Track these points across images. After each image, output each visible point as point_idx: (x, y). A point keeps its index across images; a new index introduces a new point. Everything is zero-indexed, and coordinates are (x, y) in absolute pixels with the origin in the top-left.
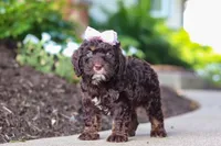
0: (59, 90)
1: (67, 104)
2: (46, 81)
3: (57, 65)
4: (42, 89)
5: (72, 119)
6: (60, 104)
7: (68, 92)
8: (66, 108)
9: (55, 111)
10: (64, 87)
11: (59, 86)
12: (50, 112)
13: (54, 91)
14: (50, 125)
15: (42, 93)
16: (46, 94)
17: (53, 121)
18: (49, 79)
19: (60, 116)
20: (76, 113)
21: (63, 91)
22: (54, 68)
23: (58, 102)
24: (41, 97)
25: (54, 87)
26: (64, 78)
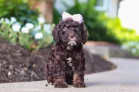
0: (18, 54)
1: (21, 63)
2: (10, 48)
3: (20, 38)
4: (6, 53)
5: (23, 72)
7: (24, 55)
8: (20, 65)
9: (11, 67)
10: (21, 52)
11: (18, 51)
13: (15, 54)
14: (7, 76)
15: (6, 56)
16: (9, 56)
17: (9, 73)
18: (12, 47)
19: (14, 70)
20: (26, 69)
21: (20, 55)
22: (18, 40)
23: (16, 62)
24: (5, 58)
25: (15, 52)
26: (23, 47)
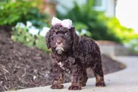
0: (38, 57)
1: (43, 66)
2: (30, 52)
3: (37, 41)
4: (27, 57)
5: (47, 75)
6: (39, 66)
7: (43, 58)
8: (42, 69)
9: (35, 71)
10: (41, 56)
11: (38, 55)
12: (32, 72)
13: (35, 58)
14: (33, 80)
15: (27, 59)
16: (30, 60)
17: (35, 77)
18: (32, 51)
19: (39, 74)
20: (49, 72)
21: (40, 58)
22: (35, 43)
24: (27, 62)
25: (35, 56)
26: (41, 50)
